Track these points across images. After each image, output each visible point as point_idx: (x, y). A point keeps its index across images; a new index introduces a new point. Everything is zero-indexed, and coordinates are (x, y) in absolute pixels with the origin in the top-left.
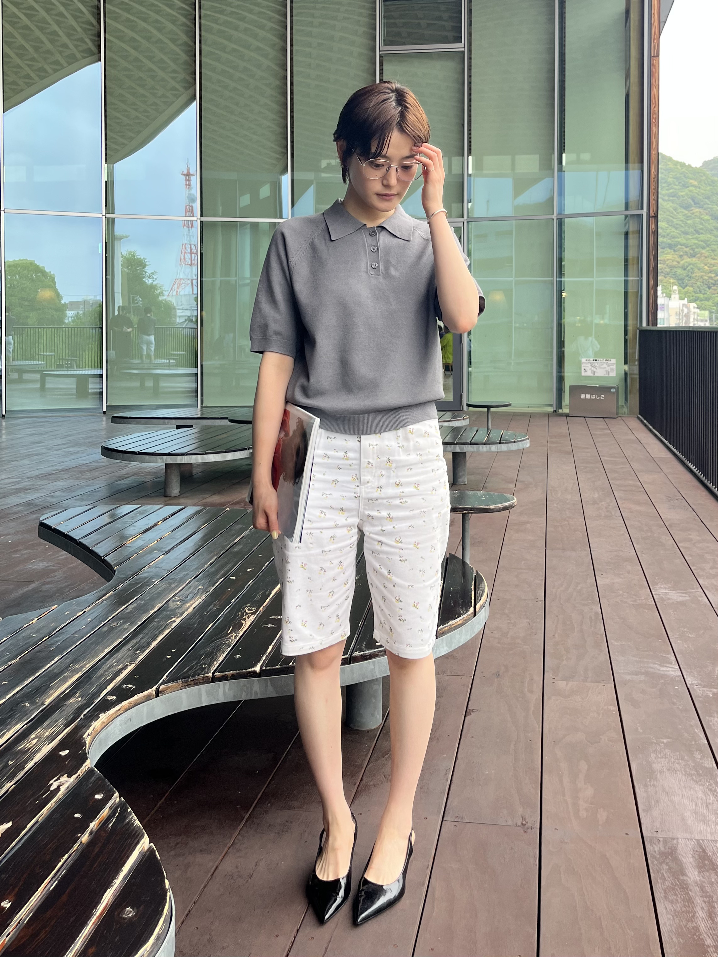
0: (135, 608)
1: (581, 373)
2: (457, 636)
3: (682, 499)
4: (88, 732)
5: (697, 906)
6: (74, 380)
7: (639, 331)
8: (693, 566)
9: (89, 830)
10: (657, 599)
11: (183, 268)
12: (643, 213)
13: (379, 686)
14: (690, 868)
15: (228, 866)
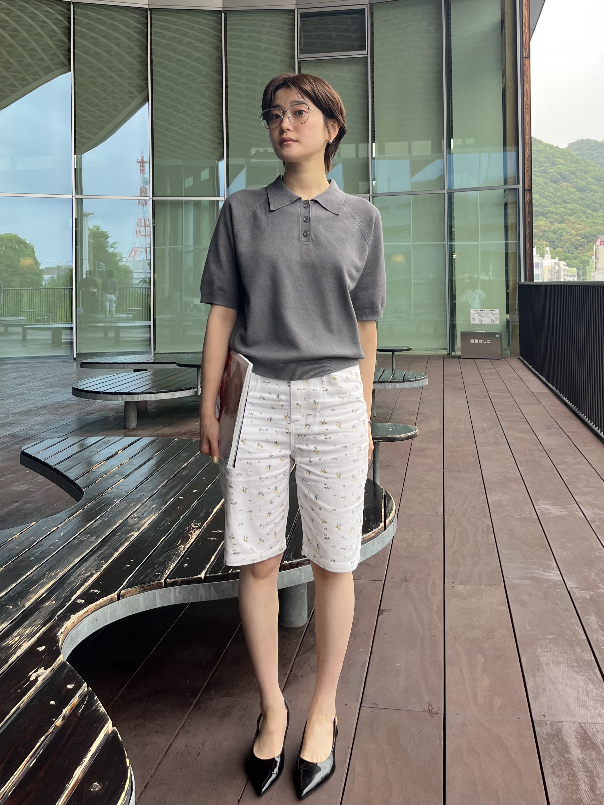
0: (100, 524)
1: (470, 321)
2: (370, 547)
3: (558, 428)
4: (61, 630)
5: (580, 780)
6: (50, 332)
7: (519, 286)
8: (569, 485)
9: (62, 715)
10: (540, 513)
12: (519, 187)
13: (305, 589)
14: (573, 747)
15: (179, 745)
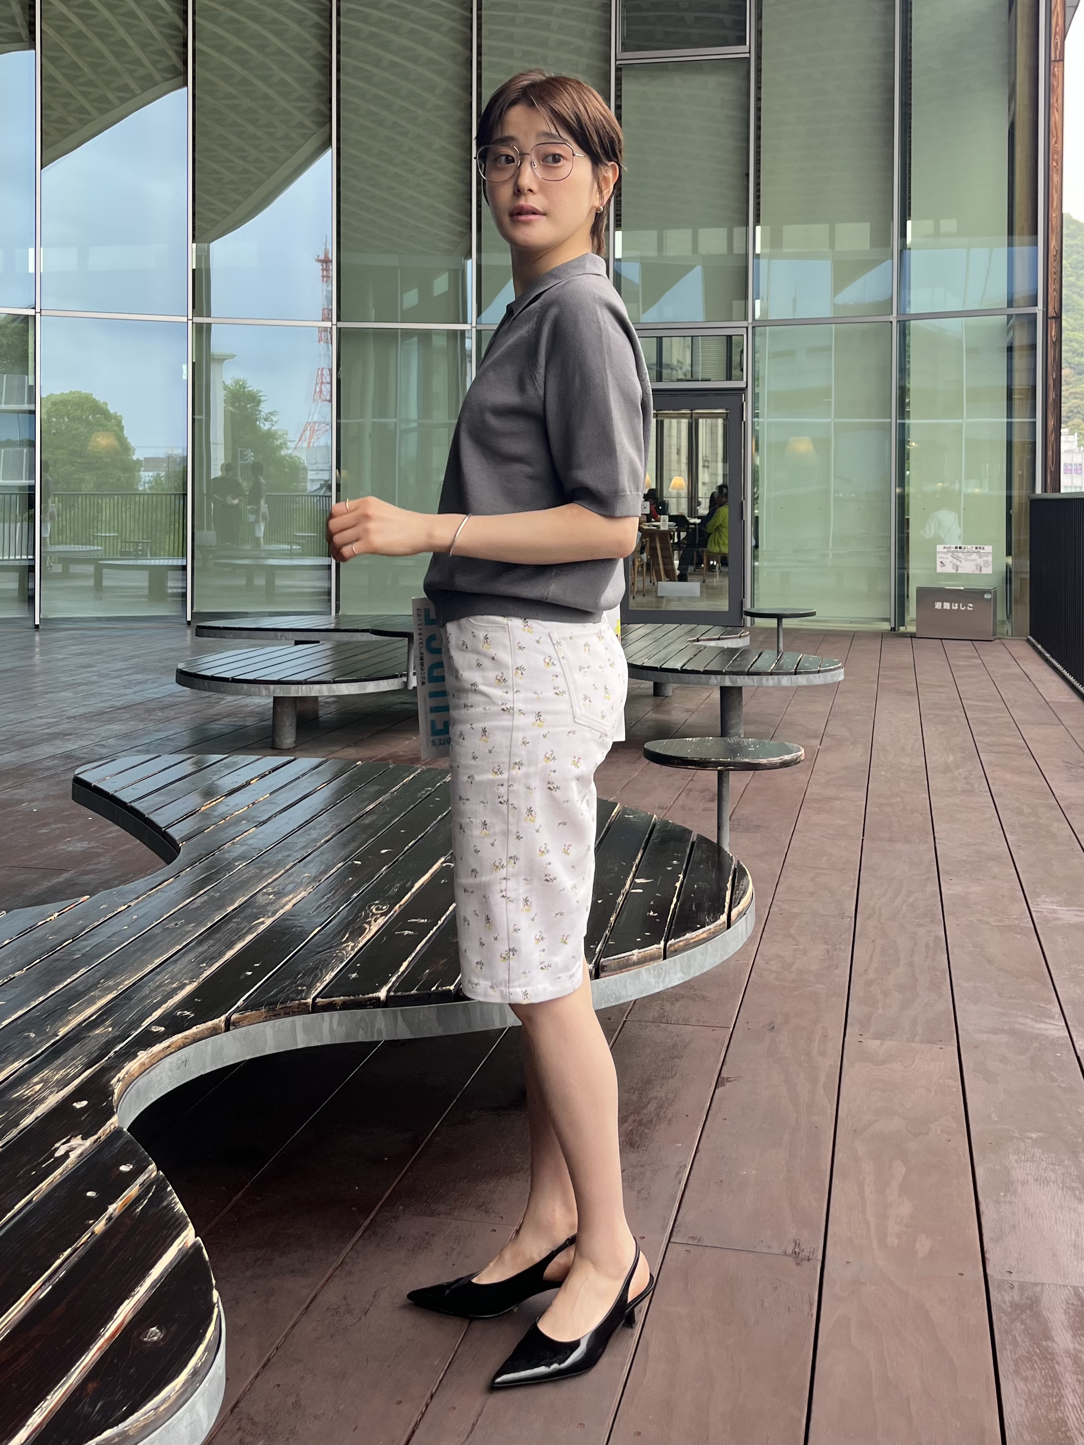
0: (204, 902)
1: (935, 567)
2: (699, 958)
4: (118, 1076)
5: (1067, 1387)
6: (146, 574)
7: (1032, 501)
9: (105, 1216)
11: (318, 405)
14: (1059, 1329)
15: (331, 1295)
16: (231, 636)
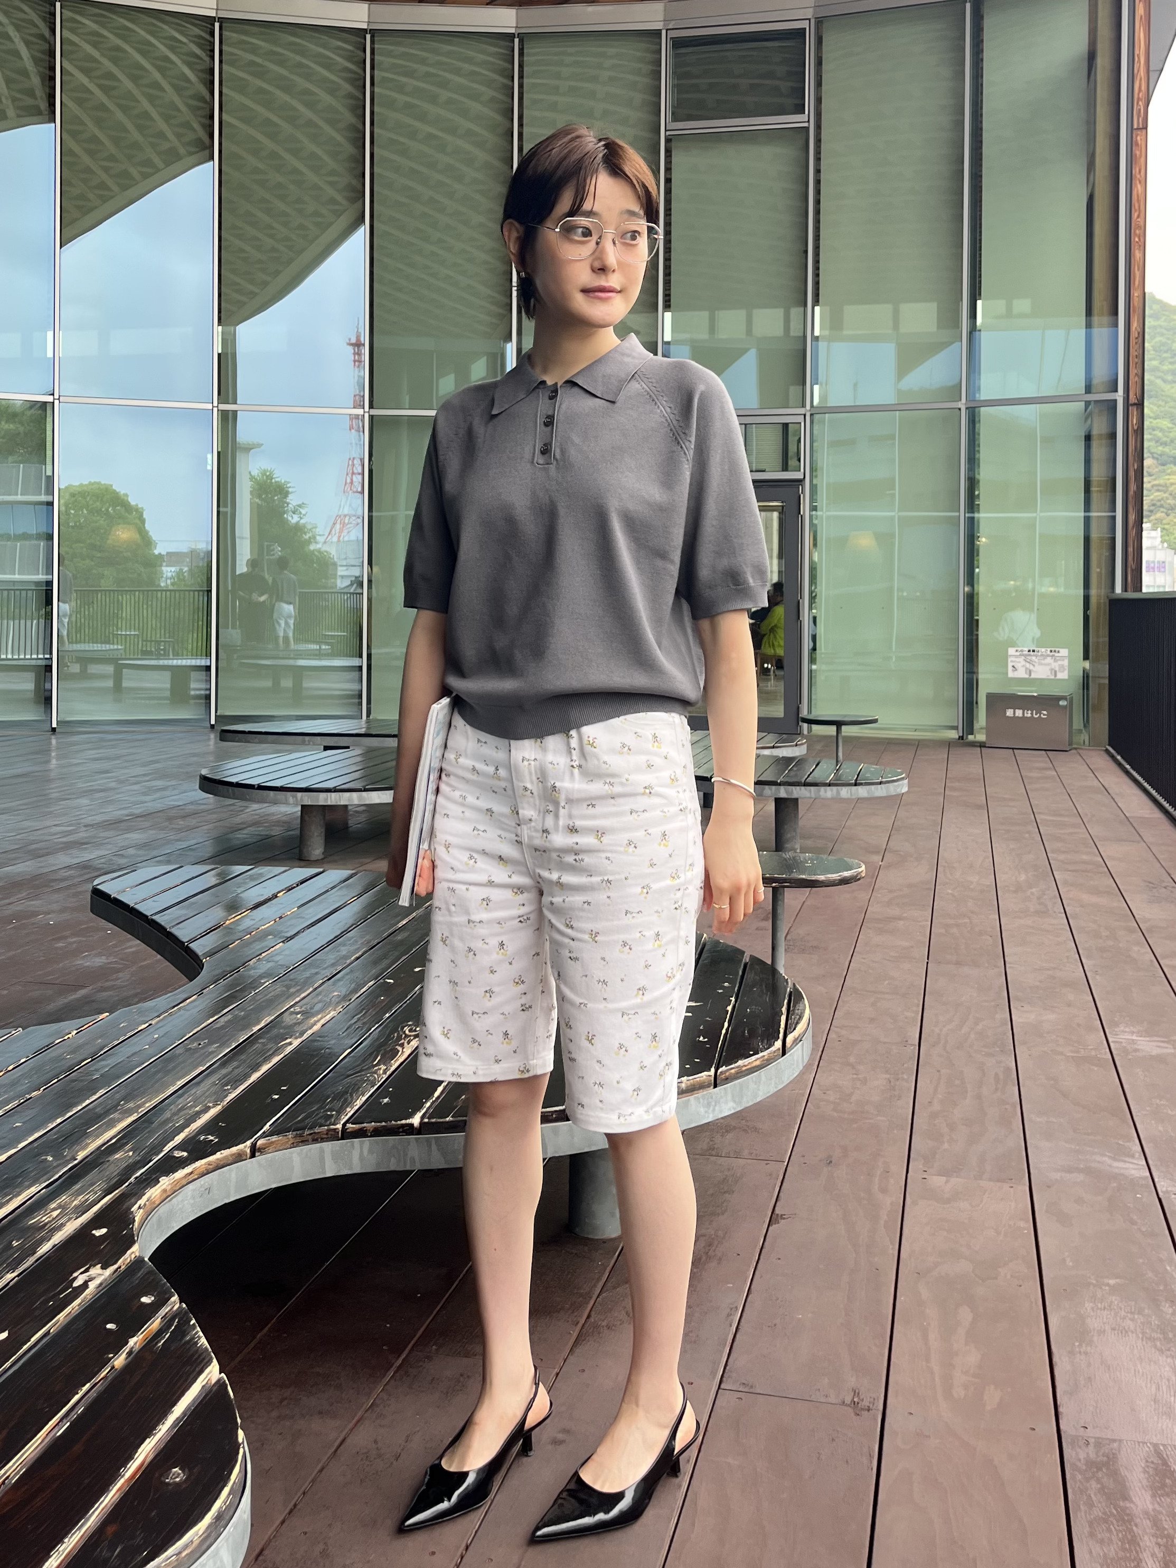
1: (1006, 674)
2: (751, 1086)
4: (139, 1203)
5: (1145, 1550)
6: (168, 673)
7: (1110, 601)
11: (349, 498)
14: (1137, 1488)
15: (362, 1438)
16: (257, 740)
